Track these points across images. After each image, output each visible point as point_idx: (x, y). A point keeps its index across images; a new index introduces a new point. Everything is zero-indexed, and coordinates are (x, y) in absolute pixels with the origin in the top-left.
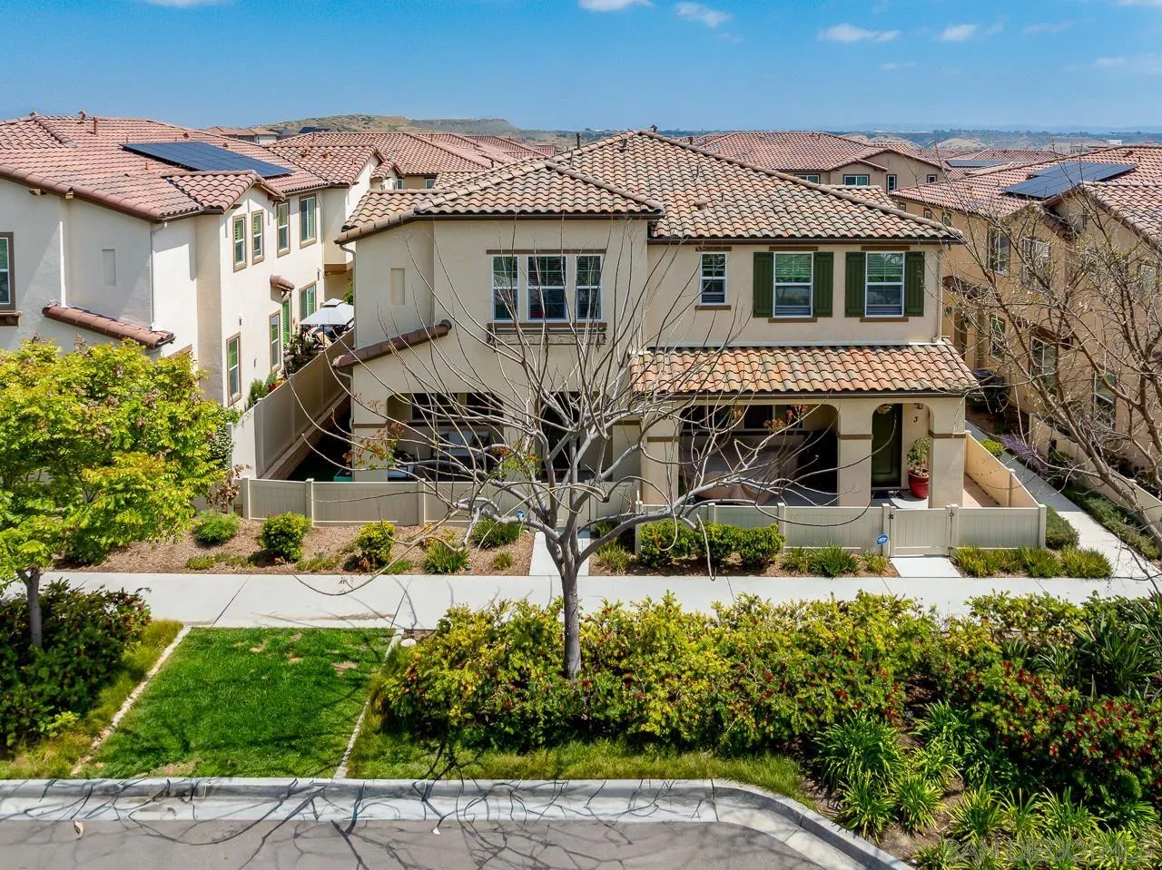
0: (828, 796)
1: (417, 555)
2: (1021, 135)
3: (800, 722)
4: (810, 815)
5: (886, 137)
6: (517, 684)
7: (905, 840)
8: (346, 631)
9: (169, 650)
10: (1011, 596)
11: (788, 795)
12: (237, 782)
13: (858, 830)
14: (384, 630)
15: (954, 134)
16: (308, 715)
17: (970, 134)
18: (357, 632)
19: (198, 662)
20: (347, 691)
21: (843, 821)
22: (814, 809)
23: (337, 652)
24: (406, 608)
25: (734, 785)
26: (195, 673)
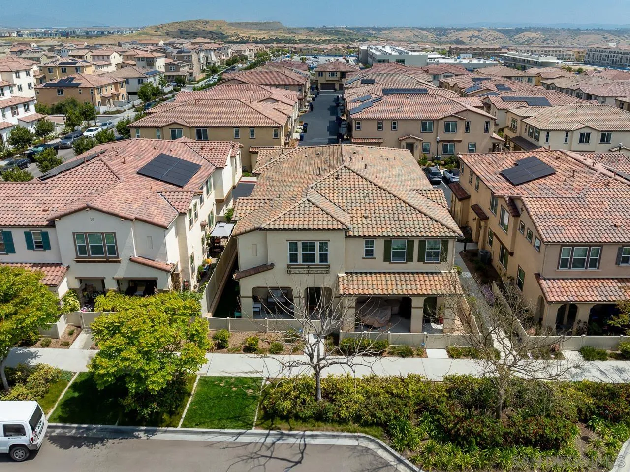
0: (390, 439)
1: (266, 346)
2: (565, 30)
3: (384, 419)
4: (384, 445)
5: (488, 31)
6: (302, 403)
7: (409, 453)
8: (249, 378)
9: (195, 385)
10: (458, 375)
11: (379, 438)
12: (226, 430)
13: (396, 450)
14: (260, 378)
15: (527, 30)
16: (242, 409)
17: (536, 30)
18: (251, 378)
19: (205, 389)
20: (252, 401)
21: (393, 447)
22: (385, 443)
23: (246, 386)
24: (265, 369)
25: (364, 435)
26: (206, 394)
